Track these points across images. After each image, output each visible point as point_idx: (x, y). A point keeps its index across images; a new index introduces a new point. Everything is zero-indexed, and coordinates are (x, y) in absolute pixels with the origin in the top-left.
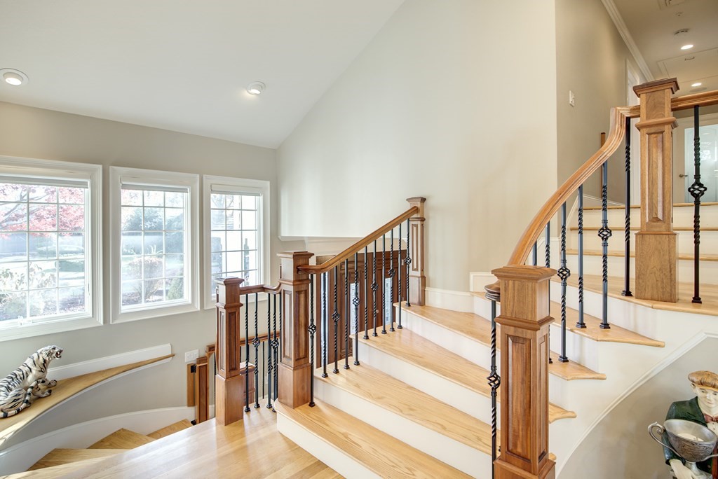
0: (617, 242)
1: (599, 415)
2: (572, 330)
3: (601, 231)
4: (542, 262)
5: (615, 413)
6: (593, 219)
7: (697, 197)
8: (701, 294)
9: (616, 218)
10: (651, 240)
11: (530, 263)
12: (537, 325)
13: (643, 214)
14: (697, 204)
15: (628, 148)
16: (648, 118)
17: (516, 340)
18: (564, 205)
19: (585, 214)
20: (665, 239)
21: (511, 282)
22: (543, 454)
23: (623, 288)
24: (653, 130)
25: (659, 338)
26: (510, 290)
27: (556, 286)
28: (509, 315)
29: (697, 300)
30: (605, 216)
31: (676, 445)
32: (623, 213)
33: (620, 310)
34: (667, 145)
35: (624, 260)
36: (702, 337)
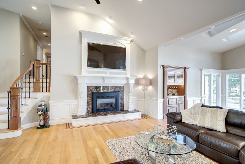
0: (31, 84)
1: (28, 112)
2: (23, 99)
3: (29, 82)
4: (18, 86)
5: (31, 110)
6: (27, 80)
7: (43, 77)
8: (43, 91)
9: (31, 80)
10: (36, 83)
11: (15, 87)
12: (18, 96)
13: (35, 79)
14: (43, 78)
15: (33, 69)
16: (36, 65)
17: (14, 98)
18: (22, 77)
19: (26, 79)
20: (38, 83)
21: (13, 90)
22: (19, 116)
23: (33, 91)
24: (37, 67)
25: (37, 97)
26: (13, 91)
27: (20, 90)
28: (13, 95)
29: (43, 92)
30: (29, 79)
31: (38, 109)
32: (32, 79)
33: (32, 95)
34: (39, 69)
35: (33, 88)
36: (43, 96)
